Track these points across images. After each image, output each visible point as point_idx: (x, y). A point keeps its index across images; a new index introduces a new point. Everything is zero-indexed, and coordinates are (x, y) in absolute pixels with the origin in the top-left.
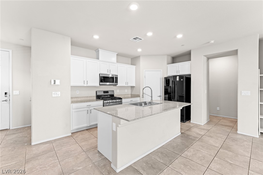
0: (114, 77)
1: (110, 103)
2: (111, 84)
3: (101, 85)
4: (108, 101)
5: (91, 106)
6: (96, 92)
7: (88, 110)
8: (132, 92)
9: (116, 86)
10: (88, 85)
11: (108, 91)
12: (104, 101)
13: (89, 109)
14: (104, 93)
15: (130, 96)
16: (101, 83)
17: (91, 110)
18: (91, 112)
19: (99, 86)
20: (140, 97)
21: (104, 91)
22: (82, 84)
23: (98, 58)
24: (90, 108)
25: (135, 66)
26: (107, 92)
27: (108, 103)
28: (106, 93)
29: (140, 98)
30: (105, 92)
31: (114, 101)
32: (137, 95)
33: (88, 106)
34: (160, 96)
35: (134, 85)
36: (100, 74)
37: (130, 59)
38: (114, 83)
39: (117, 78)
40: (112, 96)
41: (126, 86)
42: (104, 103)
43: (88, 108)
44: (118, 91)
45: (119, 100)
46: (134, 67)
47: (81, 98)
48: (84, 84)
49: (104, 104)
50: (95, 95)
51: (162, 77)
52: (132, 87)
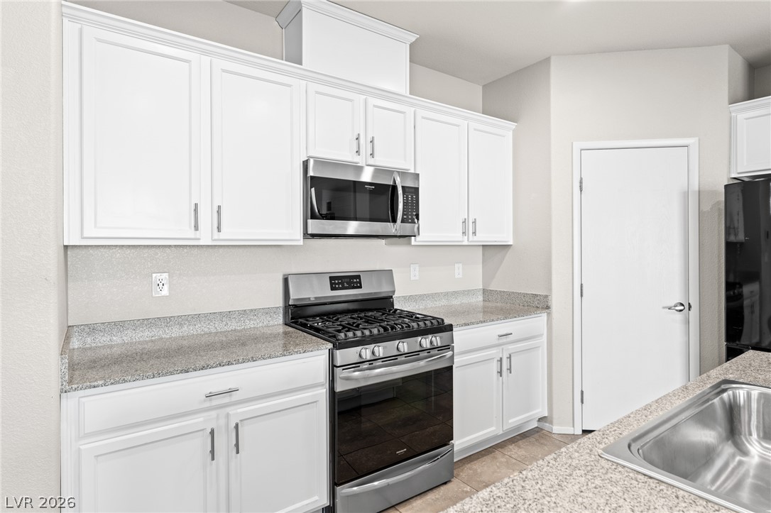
0: (394, 188)
1: (379, 363)
2: (378, 227)
3: (314, 236)
4: (366, 352)
5: (235, 397)
6: (286, 281)
7: (212, 432)
8: (487, 277)
9: (409, 243)
10: (223, 235)
11: (359, 277)
12: (338, 353)
13: (228, 416)
14: (333, 289)
15: (481, 298)
16: (315, 226)
17: (237, 427)
18: (237, 445)
19: (301, 243)
20: (548, 308)
21: (331, 278)
22: (181, 232)
23: (295, 57)
24: (231, 410)
25: (513, 125)
26: (352, 281)
27: (365, 366)
28: (344, 288)
29: (549, 314)
30: (338, 281)
31: (404, 346)
32: (525, 295)
33: (217, 401)
34: (684, 307)
35: (505, 236)
36: (306, 164)
37: (479, 89)
38: (394, 221)
39: (416, 190)
40: (382, 305)
41: (466, 243)
42: (333, 366)
43: (213, 414)
44: (415, 272)
45: (437, 340)
46: (506, 129)
47: (181, 325)
48: (196, 228)
49: (338, 371)
50: (280, 303)
51: (695, 186)
52: (492, 250)
